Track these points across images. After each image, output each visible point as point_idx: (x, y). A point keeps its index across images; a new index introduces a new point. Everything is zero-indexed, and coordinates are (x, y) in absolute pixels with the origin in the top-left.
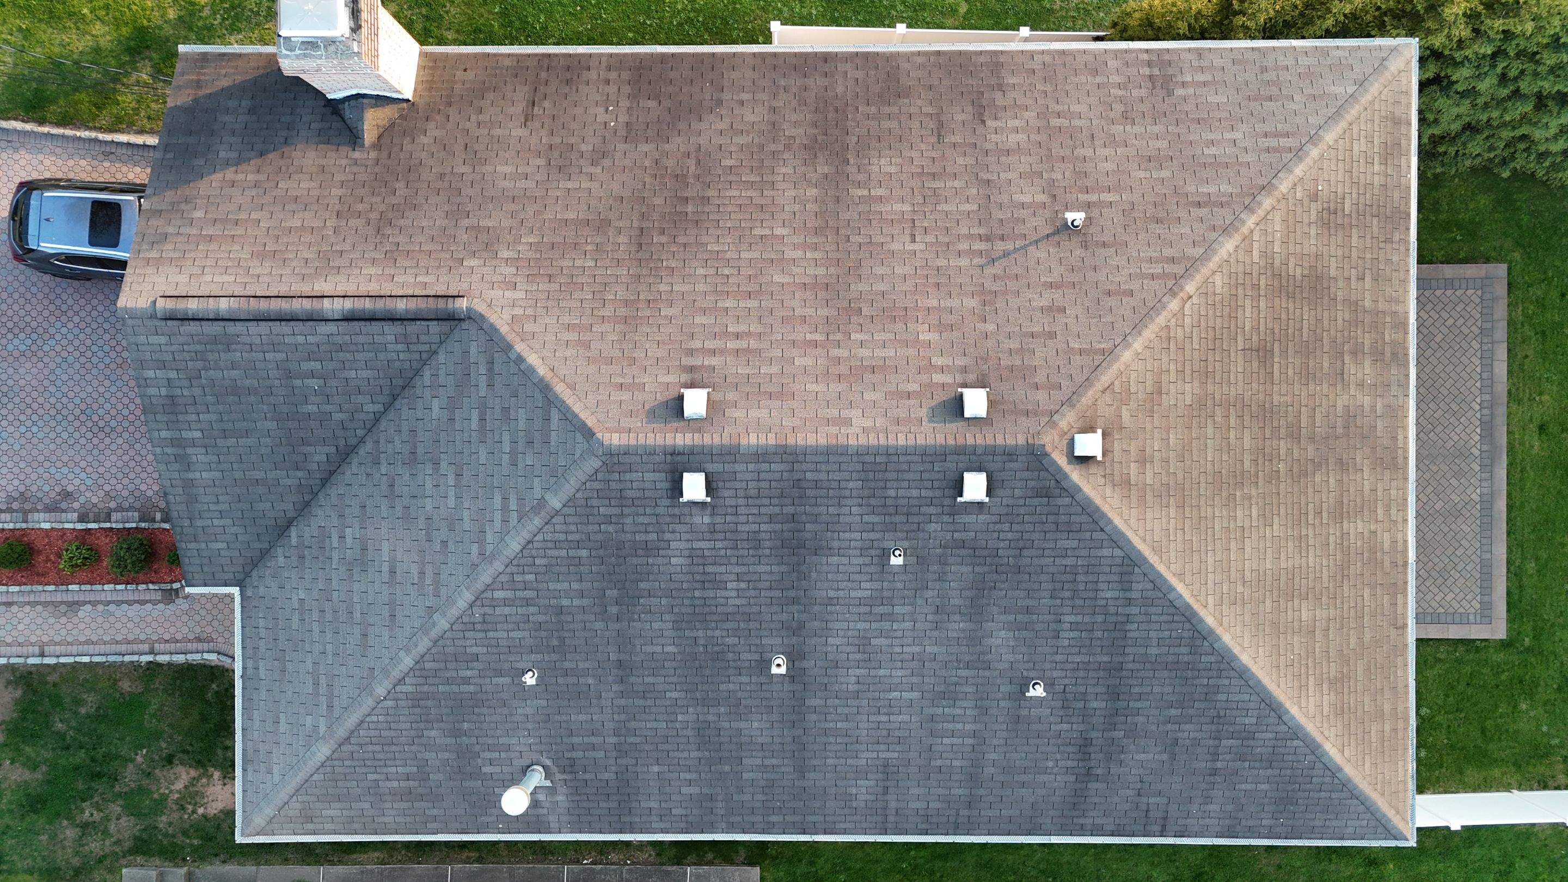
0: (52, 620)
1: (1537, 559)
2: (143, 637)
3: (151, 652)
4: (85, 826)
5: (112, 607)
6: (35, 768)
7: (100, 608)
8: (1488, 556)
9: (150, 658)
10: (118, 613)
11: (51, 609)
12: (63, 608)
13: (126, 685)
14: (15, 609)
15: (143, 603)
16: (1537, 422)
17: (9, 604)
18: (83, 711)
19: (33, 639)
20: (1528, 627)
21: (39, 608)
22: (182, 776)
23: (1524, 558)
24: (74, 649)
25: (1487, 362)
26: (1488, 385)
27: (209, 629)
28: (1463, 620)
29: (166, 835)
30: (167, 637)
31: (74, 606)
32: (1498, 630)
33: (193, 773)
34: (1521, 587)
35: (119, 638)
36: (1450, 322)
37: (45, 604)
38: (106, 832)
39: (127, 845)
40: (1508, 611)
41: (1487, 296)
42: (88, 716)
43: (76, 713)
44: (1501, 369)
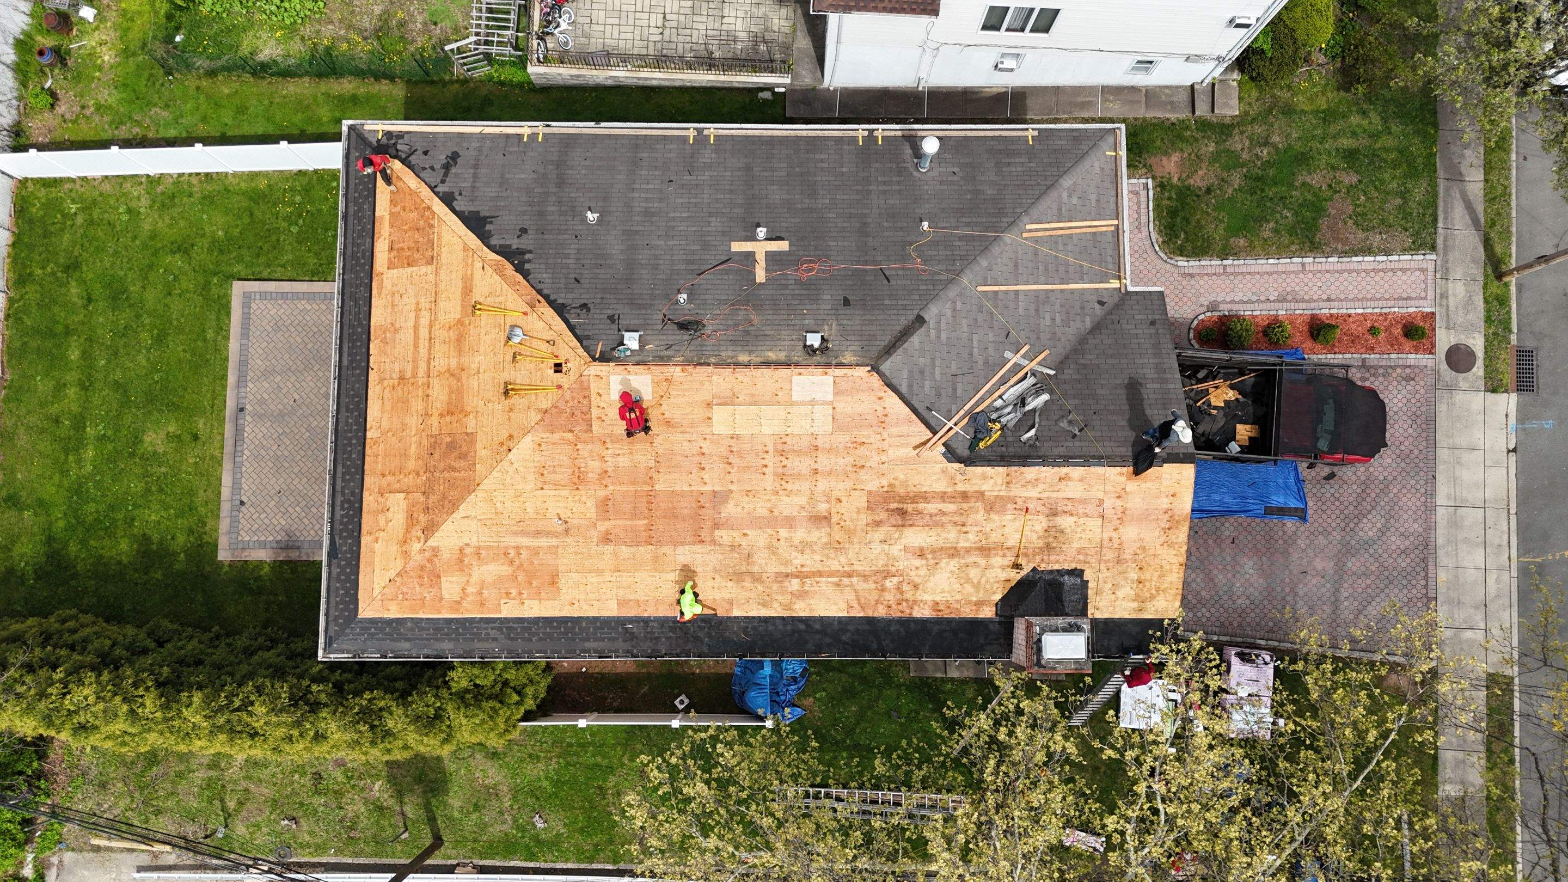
0: (1297, 289)
1: (205, 340)
2: (1232, 277)
3: (1225, 267)
4: (1266, 144)
5: (1254, 298)
6: (1304, 184)
7: (1263, 298)
8: (244, 342)
9: (1225, 262)
10: (1249, 294)
11: (1299, 297)
12: (1290, 298)
13: (1242, 242)
14: (1325, 297)
15: (1233, 302)
16: (200, 442)
17: (1329, 300)
18: (1272, 225)
19: (1310, 275)
20: (215, 291)
21: (1307, 297)
22: (1199, 180)
23: (215, 341)
24: (1280, 268)
25: (236, 486)
26: (237, 467)
27: (1185, 283)
28: (264, 295)
29: (1209, 138)
30: (1214, 277)
31: (1282, 299)
32: (238, 288)
33: (1192, 182)
34: (218, 319)
35: (1249, 277)
36: (263, 516)
37: (1303, 300)
38: (1251, 139)
39: (1236, 130)
40: (229, 302)
41: (233, 536)
42: (1268, 221)
43: (1277, 222)
44: (227, 480)
